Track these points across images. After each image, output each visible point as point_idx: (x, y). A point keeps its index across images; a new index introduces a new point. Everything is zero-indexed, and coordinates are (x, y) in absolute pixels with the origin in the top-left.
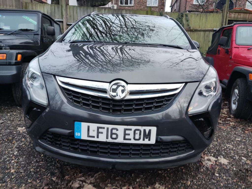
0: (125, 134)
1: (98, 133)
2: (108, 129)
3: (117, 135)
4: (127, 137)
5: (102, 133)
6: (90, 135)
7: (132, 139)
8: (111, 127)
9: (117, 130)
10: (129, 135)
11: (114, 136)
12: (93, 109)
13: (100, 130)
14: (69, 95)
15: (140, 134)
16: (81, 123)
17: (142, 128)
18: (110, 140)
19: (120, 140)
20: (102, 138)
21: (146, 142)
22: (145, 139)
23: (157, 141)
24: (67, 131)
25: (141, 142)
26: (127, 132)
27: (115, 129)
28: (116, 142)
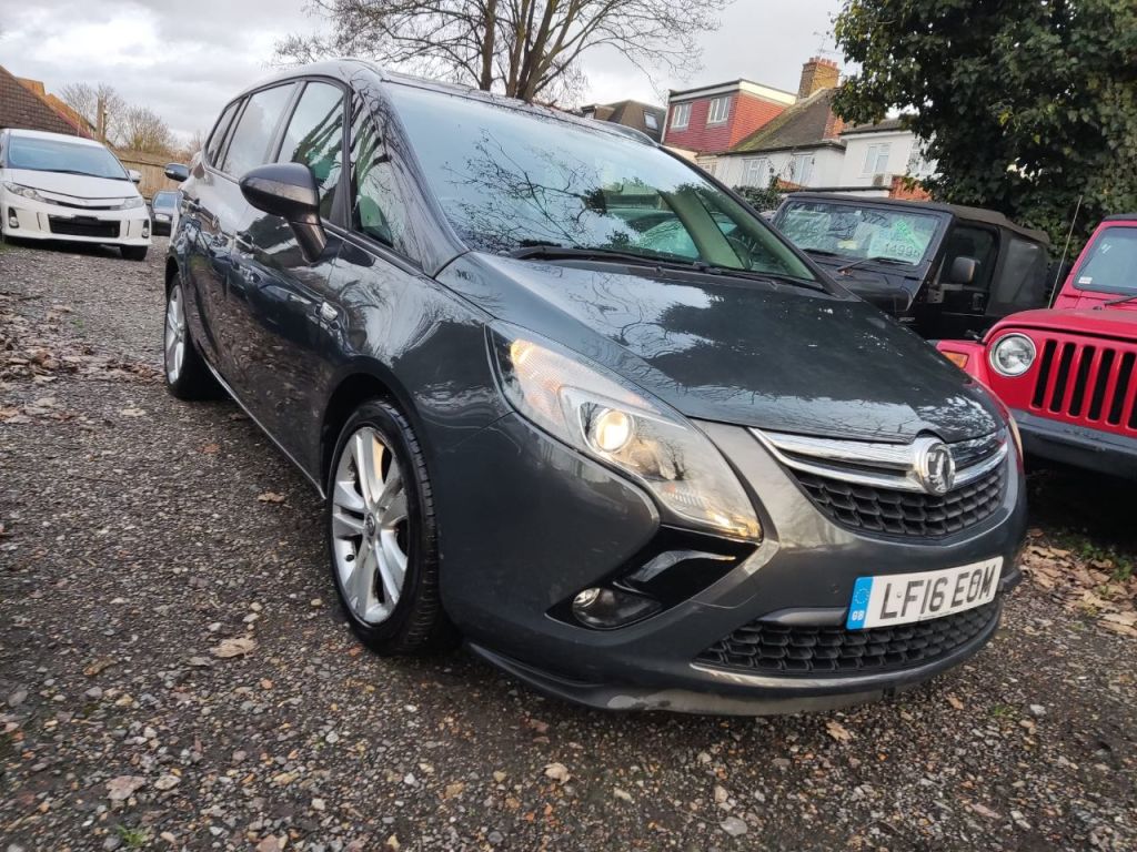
7: (965, 602)
11: (937, 602)
13: (914, 591)
16: (871, 580)
25: (976, 603)
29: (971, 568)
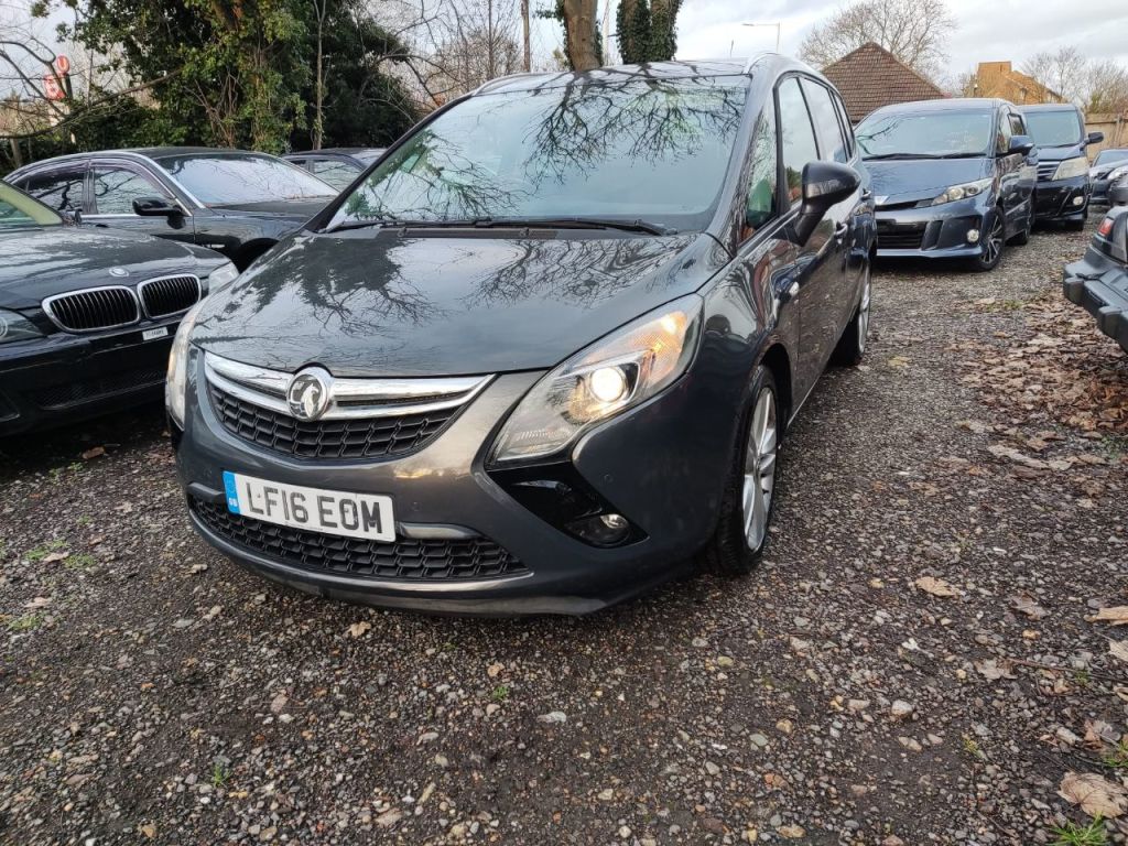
0: (322, 512)
1: (270, 502)
2: (284, 494)
3: (306, 512)
4: (327, 518)
5: (274, 503)
6: (255, 506)
8: (290, 489)
9: (303, 499)
10: (330, 512)
12: (260, 441)
14: (221, 402)
15: (355, 514)
17: (358, 498)
18: (292, 523)
19: (313, 524)
20: (277, 517)
21: (372, 534)
22: (370, 528)
23: (398, 535)
24: (215, 493)
26: (326, 505)
27: (298, 495)
28: (305, 528)
29: (339, 496)
